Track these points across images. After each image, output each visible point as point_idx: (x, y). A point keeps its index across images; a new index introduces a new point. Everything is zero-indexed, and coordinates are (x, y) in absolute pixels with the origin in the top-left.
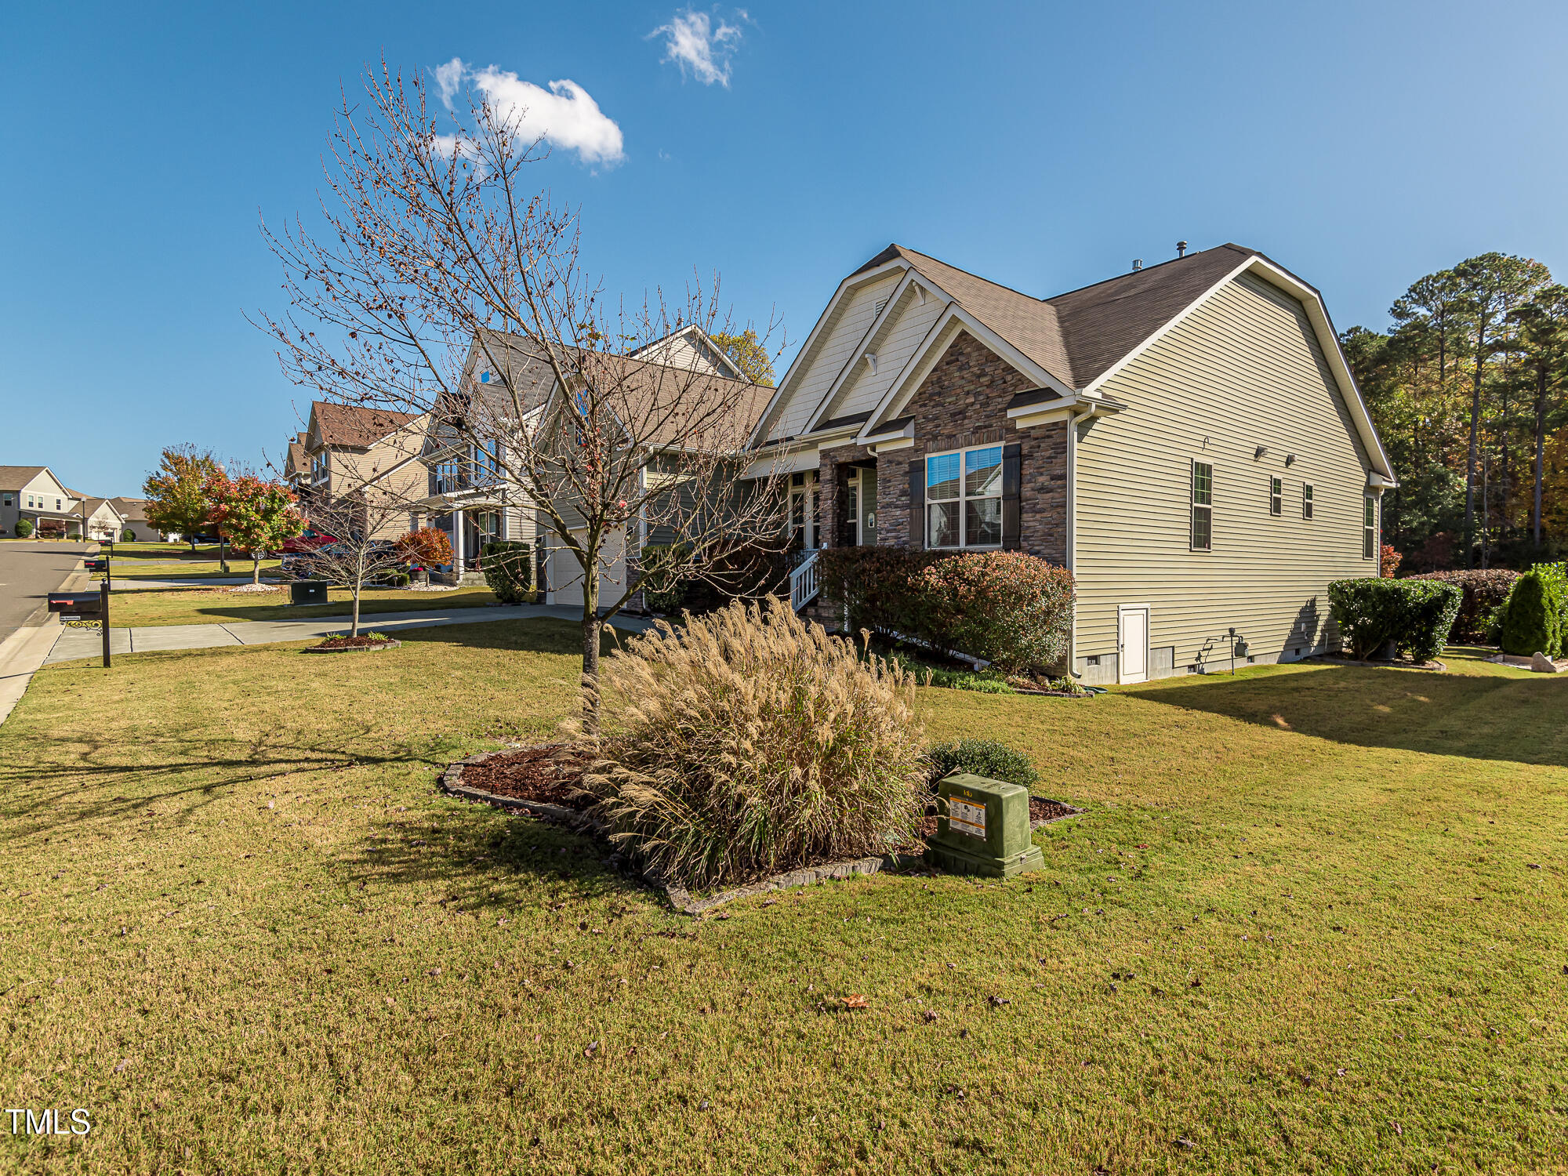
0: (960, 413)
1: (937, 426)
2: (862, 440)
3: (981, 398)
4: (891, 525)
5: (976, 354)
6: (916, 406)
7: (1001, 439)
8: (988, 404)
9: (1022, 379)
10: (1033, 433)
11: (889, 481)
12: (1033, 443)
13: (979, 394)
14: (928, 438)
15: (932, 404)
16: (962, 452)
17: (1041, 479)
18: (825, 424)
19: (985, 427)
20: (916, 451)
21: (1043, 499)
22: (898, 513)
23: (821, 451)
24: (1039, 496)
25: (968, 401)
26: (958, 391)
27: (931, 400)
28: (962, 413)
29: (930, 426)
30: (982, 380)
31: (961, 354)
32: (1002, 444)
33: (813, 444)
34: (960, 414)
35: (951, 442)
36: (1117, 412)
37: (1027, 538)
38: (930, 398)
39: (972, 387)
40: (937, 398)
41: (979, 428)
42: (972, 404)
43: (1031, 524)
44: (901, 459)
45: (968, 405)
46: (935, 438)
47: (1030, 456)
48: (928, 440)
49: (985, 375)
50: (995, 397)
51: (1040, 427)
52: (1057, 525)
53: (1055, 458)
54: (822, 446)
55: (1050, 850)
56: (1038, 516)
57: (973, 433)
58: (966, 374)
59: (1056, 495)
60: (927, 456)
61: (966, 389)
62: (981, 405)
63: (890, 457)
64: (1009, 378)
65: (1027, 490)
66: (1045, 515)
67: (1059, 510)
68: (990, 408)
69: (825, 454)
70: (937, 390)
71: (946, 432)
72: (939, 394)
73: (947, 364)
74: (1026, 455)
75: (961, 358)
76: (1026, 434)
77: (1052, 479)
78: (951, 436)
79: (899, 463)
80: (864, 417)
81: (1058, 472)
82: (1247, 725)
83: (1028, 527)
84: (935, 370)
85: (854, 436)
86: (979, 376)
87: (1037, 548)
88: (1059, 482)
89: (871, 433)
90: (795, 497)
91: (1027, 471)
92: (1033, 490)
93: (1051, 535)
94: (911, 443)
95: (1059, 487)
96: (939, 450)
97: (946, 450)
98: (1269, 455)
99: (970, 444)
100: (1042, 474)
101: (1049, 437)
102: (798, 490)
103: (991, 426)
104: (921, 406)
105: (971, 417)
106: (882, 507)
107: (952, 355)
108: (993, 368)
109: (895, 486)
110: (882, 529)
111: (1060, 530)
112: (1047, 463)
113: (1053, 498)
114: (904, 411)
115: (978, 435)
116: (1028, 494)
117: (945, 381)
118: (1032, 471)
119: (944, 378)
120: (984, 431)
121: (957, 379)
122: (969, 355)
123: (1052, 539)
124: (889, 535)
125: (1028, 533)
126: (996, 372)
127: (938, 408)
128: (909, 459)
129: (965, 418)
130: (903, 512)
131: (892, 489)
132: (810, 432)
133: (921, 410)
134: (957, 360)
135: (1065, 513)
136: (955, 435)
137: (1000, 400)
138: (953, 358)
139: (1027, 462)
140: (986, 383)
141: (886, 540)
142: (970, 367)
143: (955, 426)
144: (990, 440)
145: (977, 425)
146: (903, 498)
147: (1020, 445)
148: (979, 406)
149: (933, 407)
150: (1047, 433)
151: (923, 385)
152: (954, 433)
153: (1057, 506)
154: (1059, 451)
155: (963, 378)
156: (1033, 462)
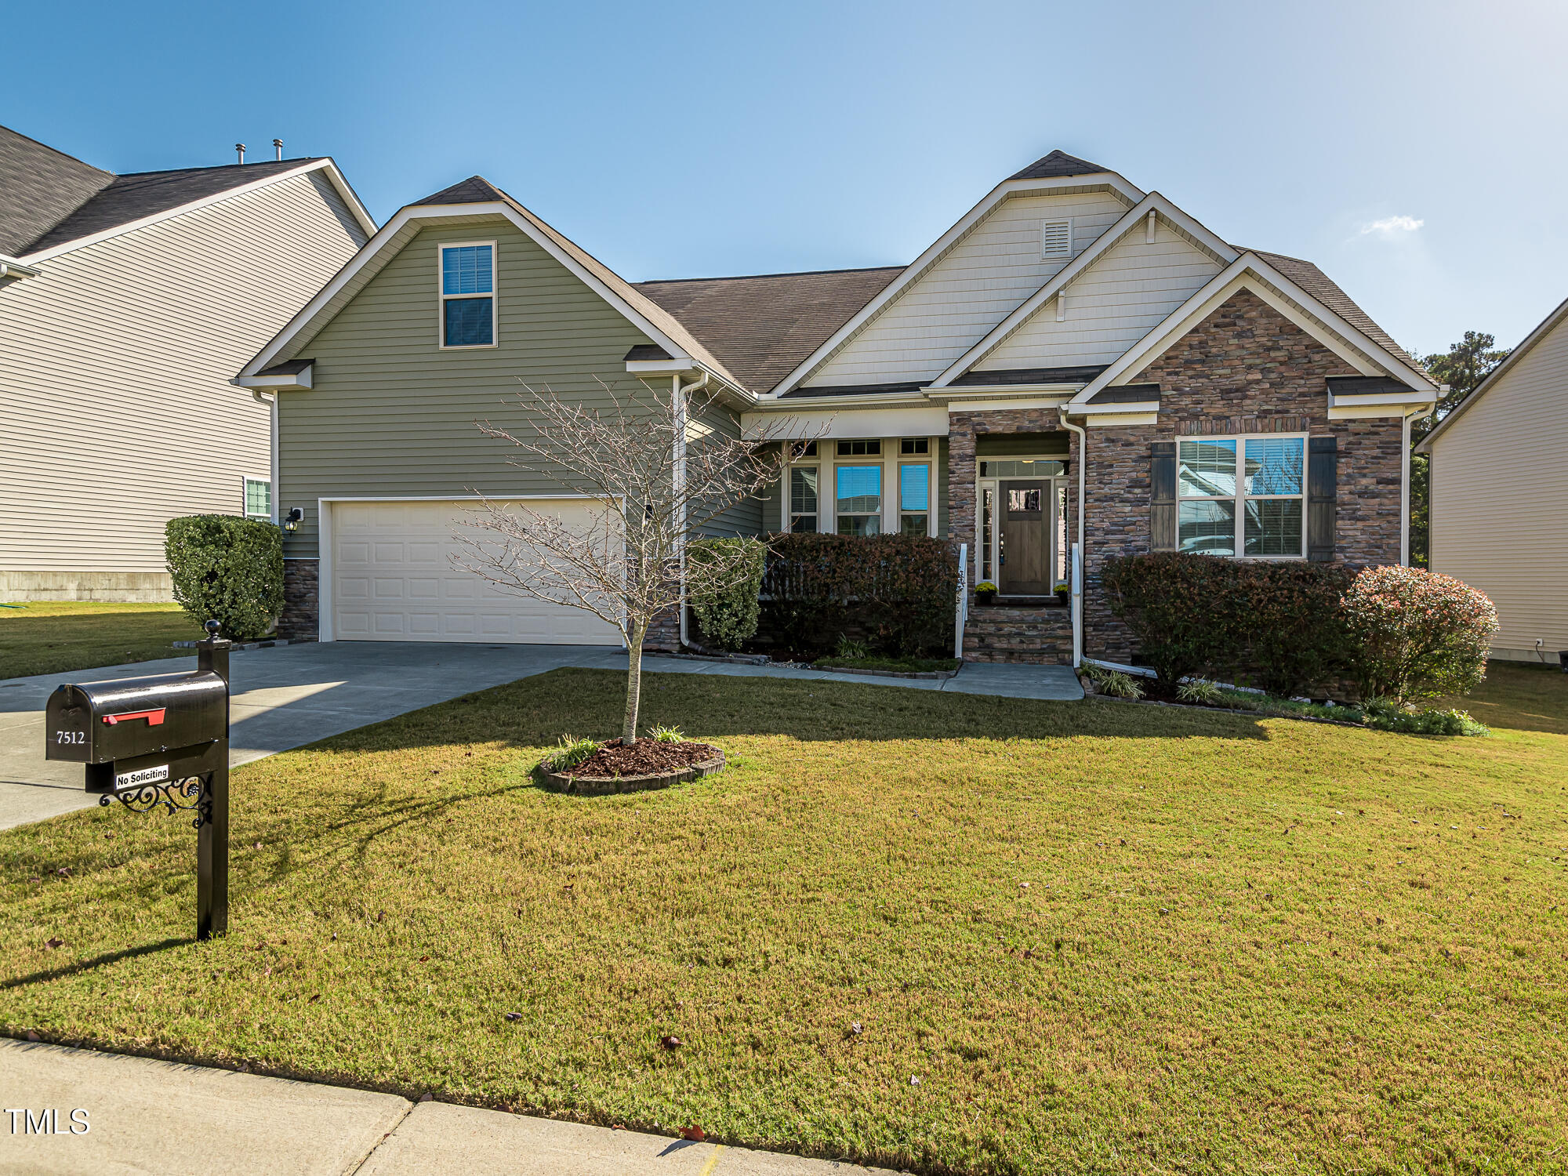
0: (1237, 390)
1: (1198, 402)
2: (1077, 407)
3: (1273, 376)
4: (1113, 524)
5: (1264, 321)
6: (1159, 373)
7: (1303, 429)
8: (1282, 385)
9: (1337, 362)
10: (1351, 426)
11: (1111, 466)
12: (1351, 439)
13: (1270, 370)
14: (1176, 417)
15: (1190, 373)
16: (1241, 440)
17: (1364, 481)
18: (968, 378)
19: (1278, 412)
20: (1161, 431)
21: (1365, 506)
22: (1128, 509)
23: (951, 415)
24: (1360, 501)
25: (1250, 377)
26: (1236, 362)
27: (1187, 368)
28: (1242, 391)
29: (1186, 401)
30: (1273, 354)
31: (1240, 317)
32: (1305, 435)
33: (942, 402)
34: (1235, 392)
35: (1223, 424)
37: (1342, 549)
38: (1188, 363)
39: (1258, 361)
40: (1198, 367)
41: (1268, 412)
42: (1258, 382)
43: (1350, 533)
44: (1132, 439)
45: (1250, 383)
46: (1195, 416)
47: (1347, 453)
48: (1182, 419)
49: (1279, 349)
50: (1294, 378)
51: (1363, 421)
52: (1389, 536)
53: (1384, 458)
54: (954, 407)
56: (1360, 525)
57: (1258, 417)
58: (1247, 343)
59: (1386, 501)
60: (1178, 439)
61: (1248, 362)
62: (1272, 385)
63: (1112, 436)
64: (1317, 357)
65: (1343, 493)
66: (1368, 523)
67: (1391, 518)
68: (1286, 390)
69: (959, 419)
70: (1198, 356)
71: (1213, 411)
72: (1202, 362)
73: (1216, 326)
74: (1341, 452)
75: (1240, 323)
76: (1341, 427)
77: (1379, 483)
78: (1219, 418)
79: (1128, 444)
80: (1087, 374)
81: (1390, 476)
83: (1345, 537)
84: (1195, 330)
86: (1269, 349)
87: (1358, 561)
88: (1391, 487)
90: (796, 474)
91: (1344, 468)
92: (1351, 493)
93: (1378, 547)
94: (1153, 420)
95: (1391, 492)
96: (1201, 433)
97: (1212, 433)
99: (1254, 430)
100: (1364, 476)
101: (1377, 433)
103: (1287, 412)
104: (1169, 374)
105: (1252, 398)
106: (1097, 500)
107: (1224, 316)
108: (1291, 343)
109: (1120, 473)
110: (1098, 529)
111: (1392, 542)
112: (1373, 463)
113: (1380, 505)
114: (1138, 376)
115: (1267, 421)
116: (1346, 498)
117: (1212, 347)
118: (1350, 471)
119: (1210, 343)
120: (1276, 416)
121: (1233, 348)
122: (1251, 321)
123: (1381, 552)
124: (1110, 537)
125: (1344, 543)
126: (1296, 348)
127: (1200, 380)
128: (1145, 439)
129: (1246, 397)
130: (1134, 509)
131: (1115, 476)
132: (950, 384)
133: (1169, 378)
134: (1235, 325)
135: (1400, 523)
136: (1228, 417)
137: (1303, 382)
138: (1227, 320)
139: (1343, 460)
140: (1282, 359)
141: (1104, 543)
142: (1254, 336)
143: (1231, 406)
144: (1285, 428)
145: (1266, 407)
146: (1137, 491)
147: (1334, 439)
148: (1268, 386)
149: (1191, 377)
150: (1373, 429)
151: (1174, 348)
152: (1227, 414)
153: (1388, 514)
154: (1389, 451)
155: (1243, 348)
156: (1352, 461)
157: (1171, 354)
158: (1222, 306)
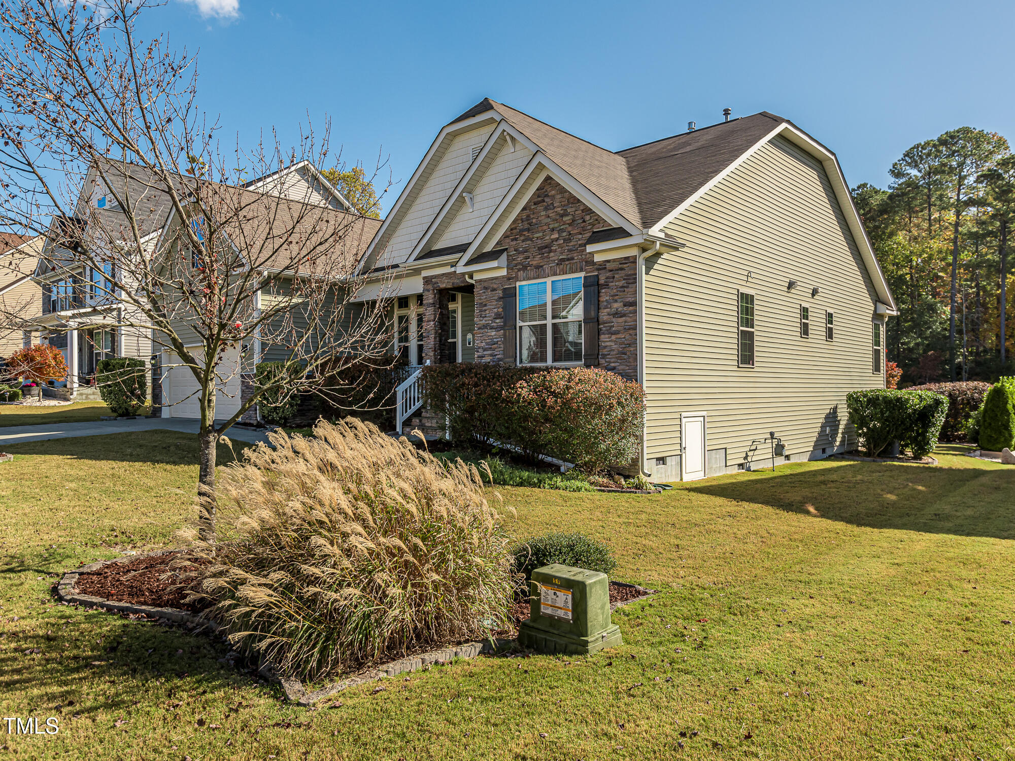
1: (527, 258)
2: (460, 269)
3: (564, 234)
4: (487, 344)
5: (559, 196)
6: (508, 240)
7: (581, 270)
8: (570, 240)
9: (599, 220)
10: (608, 266)
11: (485, 305)
12: (608, 274)
13: (563, 231)
14: (519, 268)
15: (522, 238)
16: (549, 281)
17: (616, 305)
18: (428, 254)
19: (568, 260)
20: (509, 279)
21: (617, 323)
22: (493, 334)
23: (424, 278)
24: (614, 320)
25: (553, 237)
26: (545, 228)
27: (521, 235)
28: (549, 247)
29: (520, 258)
30: (565, 219)
31: (547, 196)
32: (582, 274)
33: (417, 272)
34: (546, 248)
35: (539, 272)
36: (677, 249)
37: (604, 356)
38: (521, 233)
39: (556, 225)
40: (526, 233)
41: (563, 260)
42: (557, 239)
43: (608, 344)
44: (495, 286)
45: (553, 241)
46: (525, 268)
47: (606, 285)
48: (519, 270)
49: (567, 215)
50: (576, 234)
51: (614, 260)
52: (630, 345)
53: (627, 287)
54: (425, 273)
55: (627, 628)
56: (613, 337)
57: (557, 264)
58: (551, 213)
59: (628, 319)
60: (518, 284)
61: (551, 226)
62: (564, 240)
63: (486, 284)
64: (587, 218)
65: (604, 315)
66: (618, 336)
67: (631, 332)
68: (572, 243)
69: (427, 281)
70: (526, 226)
71: (534, 263)
72: (528, 230)
73: (535, 204)
74: (602, 285)
75: (546, 200)
76: (602, 266)
77: (625, 306)
78: (538, 267)
79: (494, 290)
80: (462, 248)
81: (631, 300)
82: (786, 513)
83: (605, 347)
84: (524, 209)
85: (453, 265)
86: (562, 216)
87: (613, 365)
88: (631, 308)
89: (470, 262)
90: (401, 318)
91: (604, 297)
92: (609, 314)
93: (625, 354)
94: (504, 272)
95: (630, 313)
96: (529, 279)
97: (534, 278)
98: (798, 288)
99: (555, 274)
100: (616, 301)
101: (622, 269)
102: (403, 312)
103: (573, 259)
104: (512, 240)
105: (554, 251)
106: (479, 328)
107: (539, 197)
108: (573, 209)
109: (490, 309)
110: (479, 348)
111: (632, 349)
112: (620, 292)
113: (625, 322)
114: (497, 244)
115: (561, 266)
116: (605, 318)
117: (533, 218)
118: (607, 298)
119: (532, 216)
120: (567, 263)
121: (543, 217)
122: (553, 197)
123: (626, 357)
124: (486, 353)
125: (605, 352)
126: (577, 213)
127: (528, 242)
128: (502, 286)
129: (551, 251)
130: (497, 333)
131: (487, 312)
132: (415, 260)
133: (512, 243)
134: (544, 201)
135: (636, 335)
136: (542, 266)
137: (580, 236)
138: (540, 199)
139: (603, 291)
140: (568, 222)
141: (483, 357)
142: (554, 208)
143: (542, 258)
144: (572, 271)
145: (561, 257)
146: (498, 321)
147: (597, 276)
148: (562, 241)
149: (523, 241)
150: (620, 266)
151: (514, 222)
152: (541, 264)
153: (629, 329)
154: (630, 281)
155: (549, 217)
156: (609, 290)
157: (513, 226)
158: (537, 190)
